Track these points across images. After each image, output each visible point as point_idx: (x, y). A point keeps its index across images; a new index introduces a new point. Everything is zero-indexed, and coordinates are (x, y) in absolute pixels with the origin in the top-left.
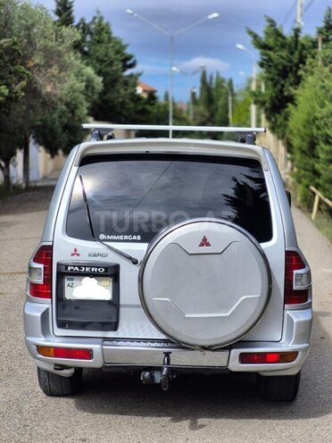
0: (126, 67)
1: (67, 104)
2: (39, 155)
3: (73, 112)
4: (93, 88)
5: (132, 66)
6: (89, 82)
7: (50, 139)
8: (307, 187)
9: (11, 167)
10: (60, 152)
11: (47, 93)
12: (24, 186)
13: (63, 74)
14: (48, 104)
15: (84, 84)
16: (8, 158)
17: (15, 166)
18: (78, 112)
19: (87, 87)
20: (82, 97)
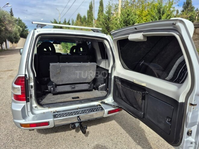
0: (25, 28)
1: (15, 33)
2: (9, 43)
3: (16, 35)
4: (20, 30)
5: (27, 28)
6: (19, 29)
7: (11, 40)
8: (65, 49)
9: (3, 45)
10: (14, 43)
11: (10, 30)
12: (6, 49)
13: (13, 26)
14: (10, 32)
15: (18, 29)
16: (2, 43)
17: (4, 45)
18: (17, 35)
19: (19, 30)
20: (18, 32)
